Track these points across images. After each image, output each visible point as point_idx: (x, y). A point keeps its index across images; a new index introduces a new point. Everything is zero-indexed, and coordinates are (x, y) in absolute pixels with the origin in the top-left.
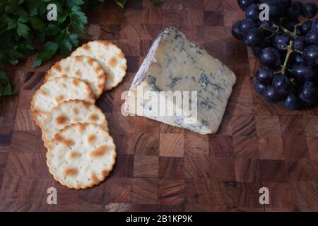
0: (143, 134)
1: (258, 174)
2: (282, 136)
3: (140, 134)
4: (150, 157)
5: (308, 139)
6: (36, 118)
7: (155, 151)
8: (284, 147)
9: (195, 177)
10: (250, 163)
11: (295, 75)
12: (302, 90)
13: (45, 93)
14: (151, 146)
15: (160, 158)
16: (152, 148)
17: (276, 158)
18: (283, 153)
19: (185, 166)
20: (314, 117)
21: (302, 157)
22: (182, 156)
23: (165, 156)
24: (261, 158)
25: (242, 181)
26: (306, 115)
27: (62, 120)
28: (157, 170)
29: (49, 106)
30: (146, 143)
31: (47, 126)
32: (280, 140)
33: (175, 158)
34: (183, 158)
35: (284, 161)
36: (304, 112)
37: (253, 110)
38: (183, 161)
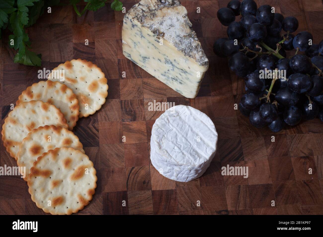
0: (133, 168)
1: (248, 200)
2: (268, 159)
3: (130, 168)
4: (143, 192)
5: (293, 160)
6: (9, 150)
7: (147, 186)
8: (271, 170)
9: (189, 210)
10: (239, 190)
11: (280, 101)
12: (287, 115)
13: (14, 122)
14: (143, 180)
15: (153, 192)
16: (144, 182)
17: (264, 182)
18: (270, 177)
19: (178, 198)
20: (297, 135)
21: (288, 179)
22: (174, 188)
23: (158, 189)
24: (250, 184)
25: (234, 209)
26: (289, 134)
27: (36, 150)
28: (152, 206)
29: (21, 136)
30: (138, 177)
31: (22, 159)
32: (267, 163)
33: (168, 191)
34: (176, 190)
35: (271, 185)
36: (288, 131)
37: (239, 132)
38: (176, 193)
